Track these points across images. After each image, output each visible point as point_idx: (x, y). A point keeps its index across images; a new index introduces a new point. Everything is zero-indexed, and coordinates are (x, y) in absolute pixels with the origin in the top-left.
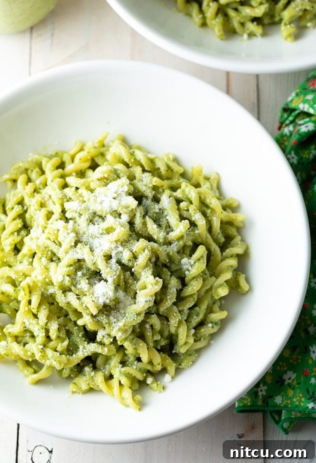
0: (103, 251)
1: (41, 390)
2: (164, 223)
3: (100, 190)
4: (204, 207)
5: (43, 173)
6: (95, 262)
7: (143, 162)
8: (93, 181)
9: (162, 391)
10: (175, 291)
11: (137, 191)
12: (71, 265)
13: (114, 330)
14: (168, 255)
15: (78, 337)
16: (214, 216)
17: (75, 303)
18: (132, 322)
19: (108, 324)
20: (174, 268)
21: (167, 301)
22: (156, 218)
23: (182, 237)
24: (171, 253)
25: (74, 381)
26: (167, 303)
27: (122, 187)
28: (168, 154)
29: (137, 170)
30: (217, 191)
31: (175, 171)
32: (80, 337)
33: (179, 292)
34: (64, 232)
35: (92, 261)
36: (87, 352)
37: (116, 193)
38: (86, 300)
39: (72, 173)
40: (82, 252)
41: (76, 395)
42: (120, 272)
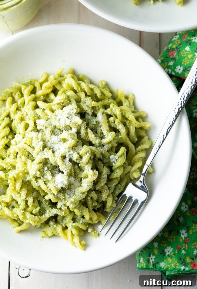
0: (61, 154)
1: (23, 236)
2: (99, 131)
3: (58, 112)
4: (124, 120)
5: (22, 95)
6: (56, 161)
7: (86, 90)
8: (54, 105)
9: (97, 237)
10: (106, 176)
11: (82, 110)
12: (40, 163)
13: (68, 203)
14: (102, 153)
15: (46, 205)
16: (131, 126)
17: (43, 187)
18: (79, 198)
19: (64, 199)
20: (105, 161)
21: (101, 183)
22: (94, 127)
23: (111, 142)
24: (103, 153)
25: (43, 230)
26: (101, 185)
27: (72, 110)
28: (102, 81)
29: (82, 95)
30: (133, 107)
31: (106, 95)
32: (47, 205)
33: (108, 176)
34: (36, 141)
35: (54, 160)
36: (51, 214)
37: (69, 114)
38: (50, 185)
39: (41, 96)
40: (47, 154)
41: (45, 239)
42: (71, 167)
